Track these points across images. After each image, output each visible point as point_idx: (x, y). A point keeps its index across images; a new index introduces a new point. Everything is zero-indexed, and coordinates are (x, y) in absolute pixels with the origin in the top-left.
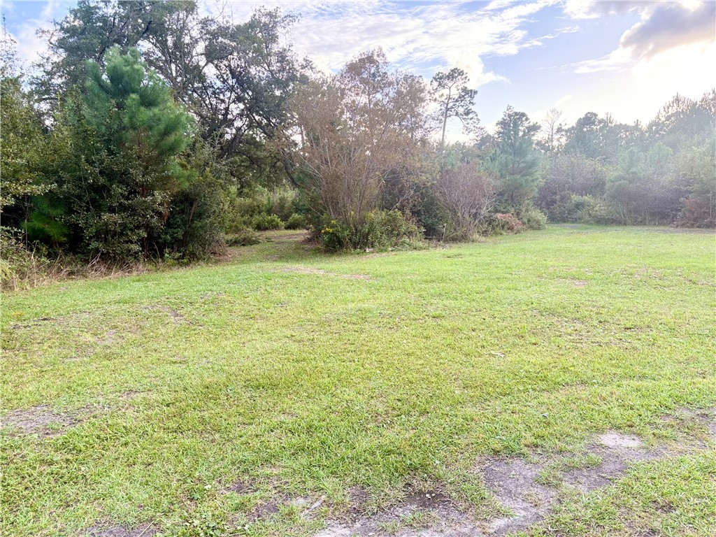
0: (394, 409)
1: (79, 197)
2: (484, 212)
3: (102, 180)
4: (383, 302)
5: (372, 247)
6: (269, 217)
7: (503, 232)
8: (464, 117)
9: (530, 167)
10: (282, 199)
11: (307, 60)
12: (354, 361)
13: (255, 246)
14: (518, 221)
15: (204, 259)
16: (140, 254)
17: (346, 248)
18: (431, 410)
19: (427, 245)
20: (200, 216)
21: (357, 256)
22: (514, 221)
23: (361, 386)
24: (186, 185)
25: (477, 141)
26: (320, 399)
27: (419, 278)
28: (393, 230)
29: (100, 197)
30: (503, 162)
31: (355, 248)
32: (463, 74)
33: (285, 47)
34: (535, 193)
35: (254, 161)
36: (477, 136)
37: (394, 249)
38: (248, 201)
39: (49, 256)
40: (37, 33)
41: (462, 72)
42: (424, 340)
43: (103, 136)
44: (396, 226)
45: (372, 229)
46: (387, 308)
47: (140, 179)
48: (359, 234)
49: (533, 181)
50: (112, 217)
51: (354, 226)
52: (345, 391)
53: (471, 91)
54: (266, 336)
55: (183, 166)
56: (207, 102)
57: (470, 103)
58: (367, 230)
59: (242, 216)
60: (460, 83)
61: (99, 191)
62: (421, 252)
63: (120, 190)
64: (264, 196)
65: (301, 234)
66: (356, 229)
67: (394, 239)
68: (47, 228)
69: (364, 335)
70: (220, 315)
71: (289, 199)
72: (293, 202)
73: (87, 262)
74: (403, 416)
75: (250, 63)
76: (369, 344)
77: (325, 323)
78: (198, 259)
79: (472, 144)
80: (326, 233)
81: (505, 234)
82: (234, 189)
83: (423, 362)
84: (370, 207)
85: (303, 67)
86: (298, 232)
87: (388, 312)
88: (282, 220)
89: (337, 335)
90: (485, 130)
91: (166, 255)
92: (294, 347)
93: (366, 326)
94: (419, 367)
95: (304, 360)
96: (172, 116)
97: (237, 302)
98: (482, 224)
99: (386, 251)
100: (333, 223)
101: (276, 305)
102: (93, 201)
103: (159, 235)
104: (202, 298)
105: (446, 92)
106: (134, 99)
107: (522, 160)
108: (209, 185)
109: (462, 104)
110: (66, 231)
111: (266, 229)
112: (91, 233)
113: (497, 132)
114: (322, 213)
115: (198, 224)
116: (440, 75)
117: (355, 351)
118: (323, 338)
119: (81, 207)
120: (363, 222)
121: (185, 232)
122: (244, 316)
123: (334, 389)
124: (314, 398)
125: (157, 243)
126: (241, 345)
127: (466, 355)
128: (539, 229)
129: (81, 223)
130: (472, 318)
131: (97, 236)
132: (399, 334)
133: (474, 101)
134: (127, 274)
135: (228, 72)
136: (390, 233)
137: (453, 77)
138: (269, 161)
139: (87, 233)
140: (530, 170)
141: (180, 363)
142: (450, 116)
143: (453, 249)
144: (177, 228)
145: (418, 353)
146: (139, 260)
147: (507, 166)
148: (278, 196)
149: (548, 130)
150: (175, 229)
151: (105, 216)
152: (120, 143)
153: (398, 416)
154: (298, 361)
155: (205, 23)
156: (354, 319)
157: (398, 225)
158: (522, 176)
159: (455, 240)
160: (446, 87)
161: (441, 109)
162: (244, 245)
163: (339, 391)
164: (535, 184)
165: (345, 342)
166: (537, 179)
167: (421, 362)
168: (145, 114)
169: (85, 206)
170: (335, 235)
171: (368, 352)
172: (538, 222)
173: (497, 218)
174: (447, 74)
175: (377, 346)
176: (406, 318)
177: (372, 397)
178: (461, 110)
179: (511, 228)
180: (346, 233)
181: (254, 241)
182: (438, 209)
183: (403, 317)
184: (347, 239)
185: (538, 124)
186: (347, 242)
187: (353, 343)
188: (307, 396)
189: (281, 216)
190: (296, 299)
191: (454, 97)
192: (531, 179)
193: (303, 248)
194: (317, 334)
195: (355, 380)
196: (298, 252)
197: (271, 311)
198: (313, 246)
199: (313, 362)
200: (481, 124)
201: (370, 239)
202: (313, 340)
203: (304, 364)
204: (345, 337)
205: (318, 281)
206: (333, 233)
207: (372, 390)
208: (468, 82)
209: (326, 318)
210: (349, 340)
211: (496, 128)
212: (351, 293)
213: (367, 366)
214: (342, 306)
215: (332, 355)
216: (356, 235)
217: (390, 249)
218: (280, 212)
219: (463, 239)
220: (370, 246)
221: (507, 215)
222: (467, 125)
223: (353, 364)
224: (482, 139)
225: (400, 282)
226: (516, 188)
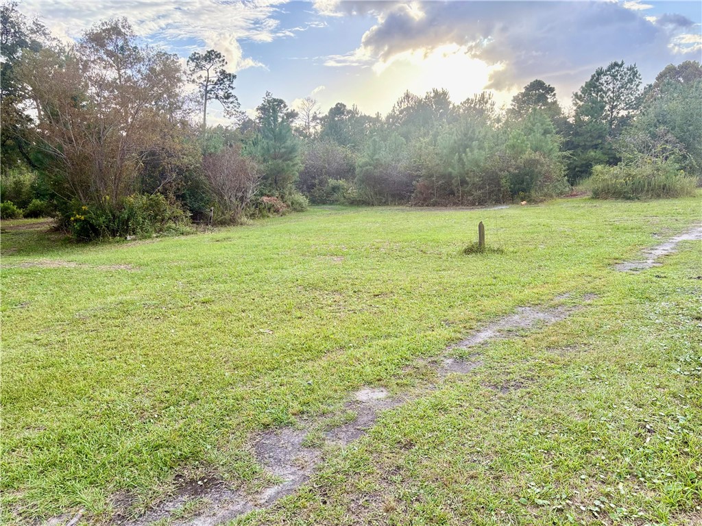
0: (162, 401)
2: (250, 195)
4: (148, 292)
5: (134, 234)
7: (269, 214)
8: (225, 100)
9: (290, 153)
10: (18, 184)
11: (37, 24)
12: (115, 358)
14: (282, 204)
17: (103, 237)
18: (201, 396)
19: (195, 229)
21: (116, 245)
22: (279, 204)
23: (124, 384)
25: (239, 125)
26: (74, 406)
27: (187, 264)
28: (157, 215)
30: (265, 147)
31: (114, 236)
32: (220, 57)
34: (296, 177)
36: (239, 120)
37: (159, 235)
41: (219, 54)
42: (193, 327)
44: (159, 210)
45: (132, 215)
46: (152, 298)
48: (117, 220)
49: (294, 165)
51: (111, 212)
52: (104, 392)
53: (230, 75)
57: (230, 87)
58: (126, 216)
60: (218, 65)
62: (189, 237)
65: (46, 223)
66: (113, 215)
67: (158, 224)
69: (125, 330)
71: (27, 183)
72: (32, 187)
74: (172, 407)
76: (132, 338)
77: (77, 322)
79: (235, 128)
80: (76, 221)
81: (271, 216)
83: (192, 349)
84: (128, 190)
85: (33, 32)
86: (41, 220)
87: (154, 302)
88: (19, 207)
89: (94, 332)
90: (247, 114)
92: (40, 353)
93: (129, 319)
94: (188, 355)
95: (53, 365)
98: (249, 207)
99: (150, 237)
100: (84, 210)
105: (204, 73)
107: (283, 145)
109: (221, 87)
113: (258, 118)
114: (69, 198)
116: (197, 55)
117: (115, 348)
118: (77, 338)
120: (121, 207)
123: (91, 392)
124: (66, 405)
127: (237, 336)
128: (302, 211)
130: (242, 300)
132: (165, 324)
133: (233, 85)
136: (153, 219)
137: (210, 59)
140: (290, 155)
142: (210, 99)
143: (221, 233)
145: (187, 341)
147: (269, 150)
148: (12, 179)
149: (305, 117)
153: (167, 408)
154: (44, 368)
156: (114, 313)
157: (162, 209)
158: (283, 161)
159: (223, 223)
160: (203, 68)
161: (200, 91)
163: (97, 393)
164: (296, 168)
165: (104, 339)
166: (297, 164)
167: (190, 349)
170: (89, 222)
171: (132, 346)
172: (300, 204)
173: (263, 201)
174: (204, 55)
175: (142, 339)
176: (173, 307)
177: (137, 394)
178: (221, 93)
179: (277, 211)
180: (102, 219)
182: (203, 193)
183: (170, 306)
184: (103, 227)
185: (296, 111)
186: (104, 230)
187: (114, 338)
188: (58, 405)
189: (18, 203)
190: (40, 298)
191: (213, 79)
192: (292, 164)
193: (48, 239)
194: (69, 334)
195: (116, 379)
196: (43, 244)
197: (8, 314)
198: (62, 236)
199: (64, 366)
200: (242, 109)
201: (130, 225)
202: (63, 342)
203: (53, 369)
204: (104, 334)
205: (69, 275)
206: (85, 220)
207: (137, 386)
208: (226, 65)
209: (79, 315)
210: (109, 337)
211: (257, 113)
212: (110, 286)
213: (131, 361)
214: (99, 300)
215: (88, 355)
216: (114, 222)
217: (155, 235)
218: (16, 198)
219: (231, 222)
220: (132, 233)
221: (273, 198)
222: (228, 109)
223: (114, 361)
224: (244, 124)
225: (166, 270)
226: (279, 172)
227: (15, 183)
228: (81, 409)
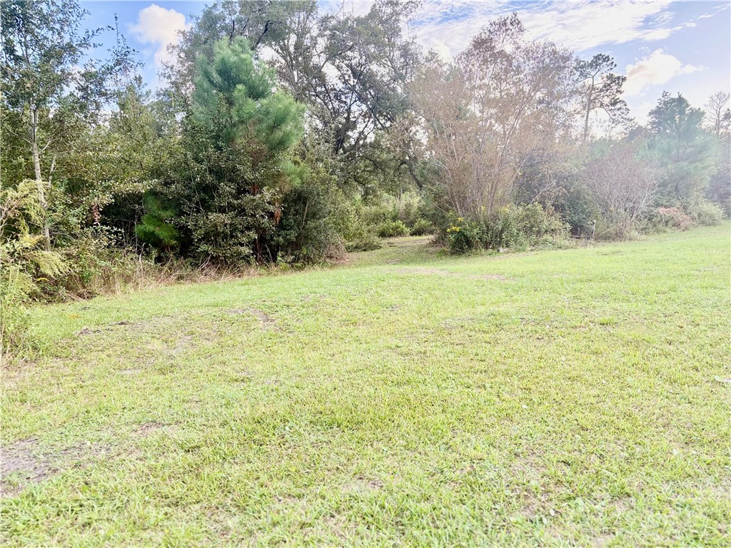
0: (559, 483)
1: (189, 198)
2: (643, 206)
3: (210, 178)
4: (525, 304)
5: (507, 246)
6: (394, 224)
7: (666, 229)
8: (610, 108)
9: (700, 152)
10: (408, 206)
11: (432, 53)
12: (484, 386)
13: (376, 251)
14: (685, 216)
15: (320, 263)
16: (251, 257)
17: (476, 249)
18: (635, 489)
19: (575, 244)
20: (314, 216)
21: (489, 257)
22: (680, 216)
23: (496, 433)
24: (297, 183)
25: (625, 134)
26: (426, 454)
27: (571, 277)
28: (532, 226)
29: (209, 197)
30: (665, 148)
31: (487, 248)
32: (608, 60)
33: (408, 40)
34: (706, 184)
35: (378, 166)
36: (626, 129)
37: (534, 248)
38: (374, 209)
39: (158, 260)
40: (168, 49)
41: (608, 57)
42: (594, 358)
43: (212, 132)
44: (535, 221)
45: (506, 226)
46: (531, 311)
47: (249, 176)
48: (490, 232)
49: (704, 168)
50: (219, 217)
51: (485, 223)
52: (469, 440)
53: (619, 78)
54: (364, 346)
55: (296, 163)
56: (330, 107)
57: (618, 91)
58: (500, 227)
59: (368, 225)
60: (605, 69)
61: (209, 190)
62: (569, 251)
63: (228, 188)
64: (390, 203)
65: (426, 239)
66: (487, 227)
67: (534, 237)
68: (158, 231)
69: (500, 348)
70: (317, 319)
71: (416, 205)
72: (419, 208)
73: (197, 265)
74: (579, 500)
75: (370, 58)
76: (506, 361)
77: (444, 331)
78: (313, 263)
79: (620, 138)
80: (452, 233)
81: (669, 231)
82: (358, 197)
83: (598, 392)
84: (503, 201)
85: (428, 60)
86: (424, 237)
87: (534, 317)
88: (407, 226)
89: (459, 347)
90: (636, 121)
91: (279, 258)
92: (396, 362)
93: (503, 336)
94: (593, 400)
95: (408, 382)
96: (280, 106)
97: (340, 305)
98: (640, 220)
99: (524, 250)
100: (460, 220)
101: (385, 309)
102: (203, 201)
103: (272, 238)
104: (302, 301)
105: (589, 81)
106: (240, 91)
107: (691, 144)
108: (323, 182)
109: (608, 93)
110: (176, 233)
111: (391, 236)
112: (200, 235)
113: (651, 123)
114: (447, 210)
115: (311, 224)
116: (582, 63)
117: (485, 371)
118: (439, 351)
119: (190, 208)
120: (495, 218)
121: (299, 234)
122: (345, 321)
123: (450, 434)
124: (416, 449)
125: (270, 246)
126: (329, 357)
127: (673, 382)
128: (713, 224)
129: (190, 225)
130: (663, 327)
131: (206, 238)
132: (553, 347)
133: (621, 89)
134: (237, 278)
135: (350, 72)
136: (528, 230)
137: (597, 65)
138: (393, 164)
139: (196, 235)
140: (700, 155)
141: (243, 380)
142: (593, 108)
143: (608, 247)
144: (289, 229)
145: (587, 376)
146: (250, 264)
147: (669, 151)
148: (403, 202)
149: (713, 117)
150: (288, 230)
151: (212, 216)
152: (230, 140)
153: (569, 499)
154: (399, 384)
155: (325, 20)
156: (485, 327)
157: (539, 220)
158: (690, 163)
159: (607, 238)
160: (588, 76)
161: (582, 102)
162: (365, 250)
163: (458, 440)
164: (707, 171)
165: (472, 357)
166: (709, 166)
167: (595, 392)
168: (253, 106)
169: (196, 208)
170: (463, 234)
171: (506, 373)
172: (711, 216)
173: (658, 213)
174: (590, 62)
175: (520, 364)
176: (561, 325)
177: (516, 455)
178: (606, 100)
179: (677, 225)
180: (475, 231)
181: (375, 246)
182: (586, 203)
183: (555, 323)
184: (477, 239)
185: (702, 110)
186: (477, 242)
187: (483, 358)
188: (405, 447)
189: (406, 223)
190: (410, 302)
191: (597, 86)
192: (702, 166)
193: (427, 251)
194: (431, 344)
195: (485, 420)
196: (421, 255)
197: (378, 315)
198: (439, 249)
199: (420, 387)
200: (630, 116)
201: (504, 237)
202: (424, 353)
203: (408, 388)
204: (471, 350)
205: (440, 282)
206: (460, 232)
207: (517, 440)
208: (615, 68)
209: (445, 324)
210: (477, 355)
211: (650, 118)
212: (480, 296)
213: (506, 396)
214: (468, 309)
215: (451, 376)
216: (487, 233)
217: (530, 249)
218: (405, 219)
219: (618, 236)
220: (505, 246)
221: (672, 209)
222: (613, 117)
223: (482, 390)
224: (631, 132)
225: (545, 283)
226: (682, 178)
227: (406, 205)
228: (433, 464)
